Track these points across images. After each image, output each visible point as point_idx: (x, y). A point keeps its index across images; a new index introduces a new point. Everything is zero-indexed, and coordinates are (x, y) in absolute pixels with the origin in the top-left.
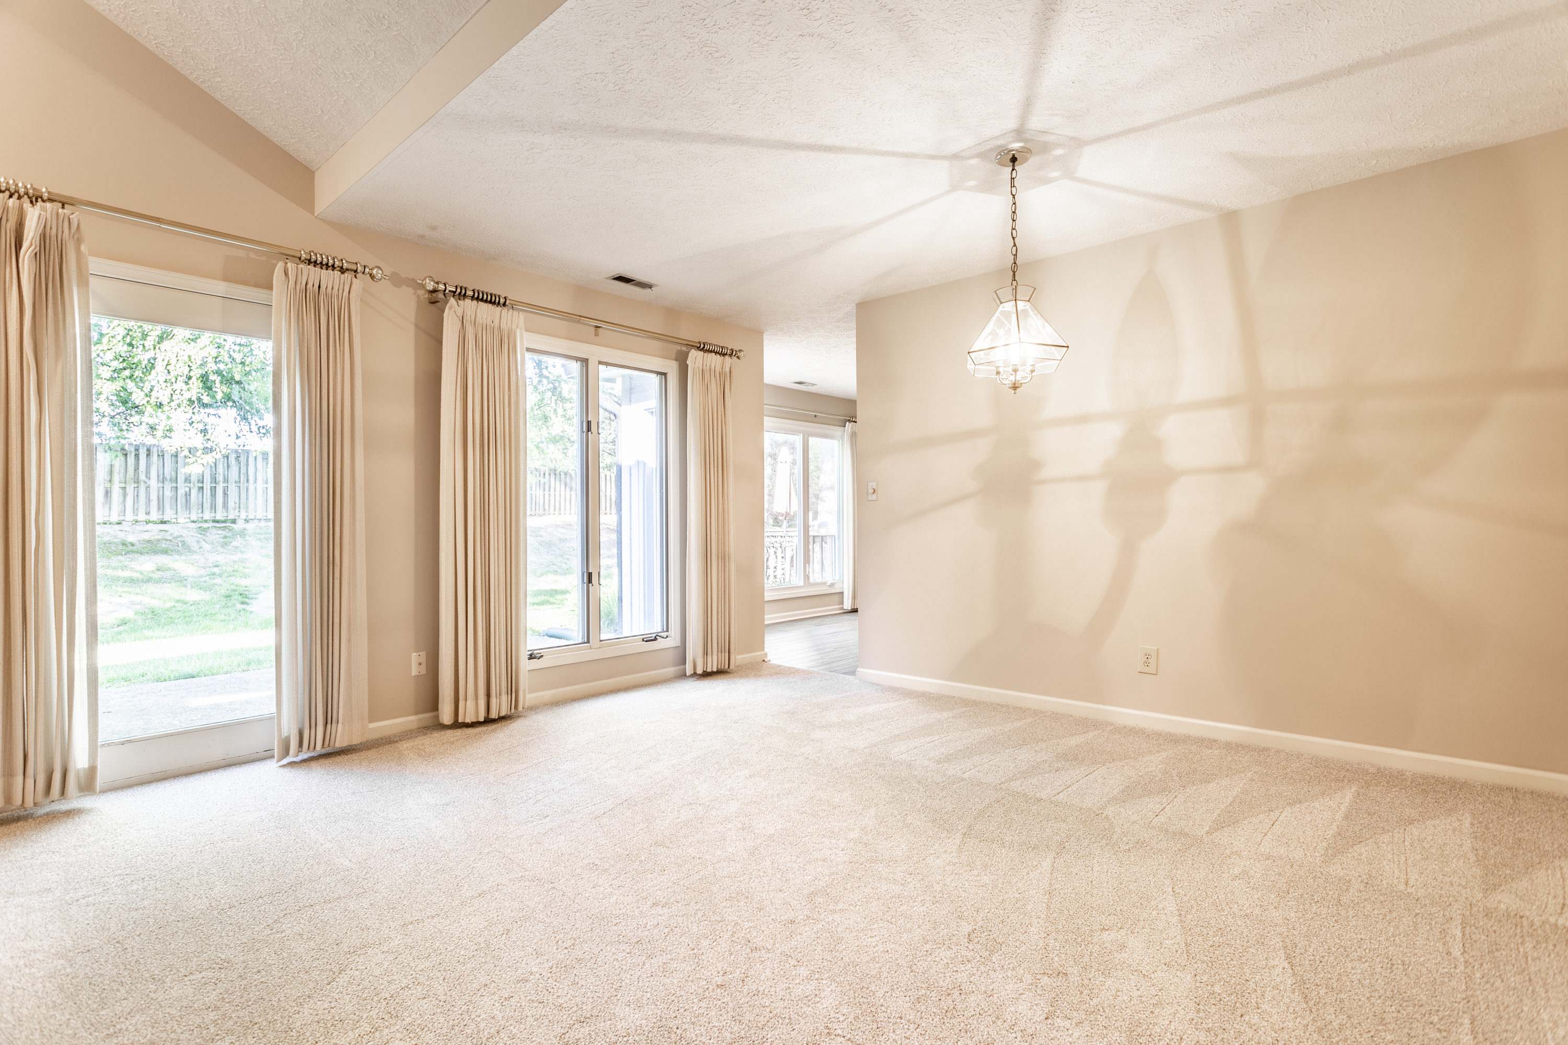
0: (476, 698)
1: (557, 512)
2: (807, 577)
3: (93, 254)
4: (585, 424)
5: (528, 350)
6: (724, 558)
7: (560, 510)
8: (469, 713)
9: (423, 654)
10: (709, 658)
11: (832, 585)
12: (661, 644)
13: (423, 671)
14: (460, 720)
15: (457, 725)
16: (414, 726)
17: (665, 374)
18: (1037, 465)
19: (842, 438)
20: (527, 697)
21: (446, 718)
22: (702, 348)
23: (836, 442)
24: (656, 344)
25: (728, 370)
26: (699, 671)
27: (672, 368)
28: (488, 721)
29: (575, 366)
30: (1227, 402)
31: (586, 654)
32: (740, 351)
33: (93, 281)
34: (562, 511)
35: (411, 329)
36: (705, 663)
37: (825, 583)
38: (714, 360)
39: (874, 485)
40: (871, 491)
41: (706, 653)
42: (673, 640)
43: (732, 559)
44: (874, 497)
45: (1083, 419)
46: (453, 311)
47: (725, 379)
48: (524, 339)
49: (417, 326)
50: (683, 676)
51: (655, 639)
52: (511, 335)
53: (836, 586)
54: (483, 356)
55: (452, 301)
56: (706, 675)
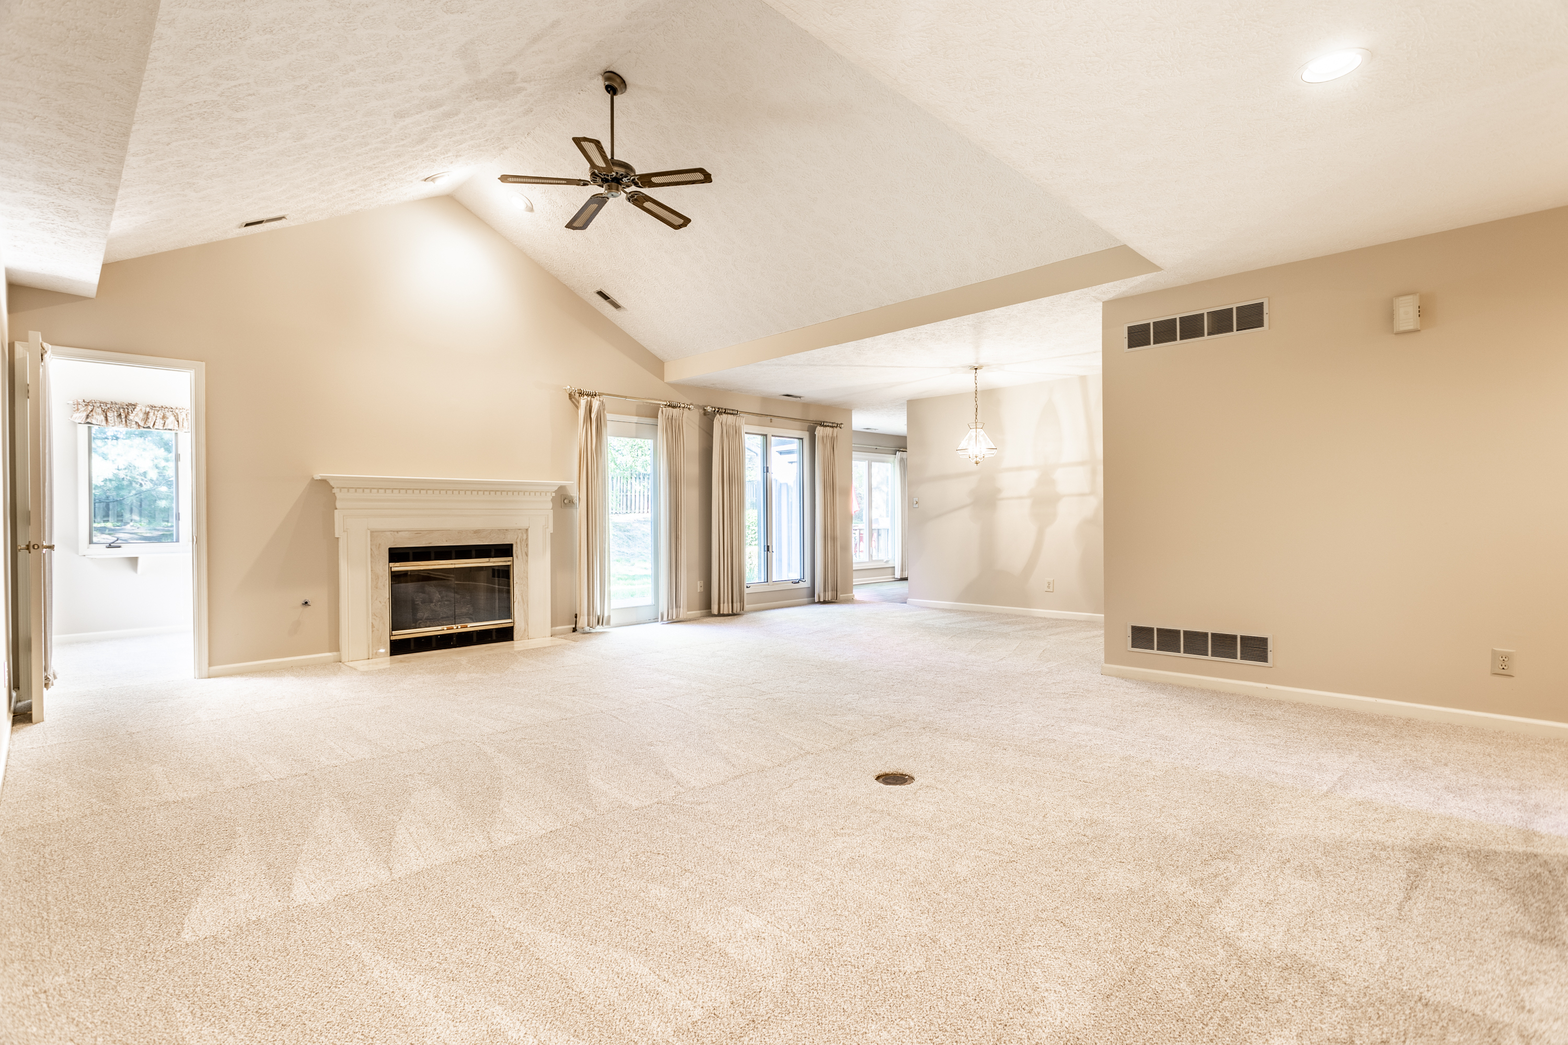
0: (728, 603)
1: (637, 511)
2: (871, 556)
3: (608, 413)
4: (765, 468)
5: (746, 433)
6: (834, 539)
7: (639, 509)
8: (725, 609)
9: (702, 582)
10: (827, 593)
11: (887, 562)
12: (801, 585)
13: (702, 591)
14: (721, 613)
15: (720, 615)
16: (699, 615)
17: (802, 439)
18: (999, 491)
19: (894, 462)
20: (747, 607)
21: (715, 611)
22: (822, 424)
23: (889, 465)
24: (798, 423)
25: (835, 435)
26: (822, 600)
27: (806, 436)
28: (733, 615)
29: (760, 438)
30: (1082, 463)
31: (766, 588)
32: (842, 424)
33: (608, 422)
34: (641, 510)
35: (697, 428)
36: (825, 596)
37: (882, 560)
38: (829, 430)
39: (916, 499)
40: (915, 502)
41: (825, 591)
42: (807, 584)
43: (839, 540)
44: (917, 506)
45: (1020, 469)
46: (718, 420)
47: (833, 440)
48: (745, 428)
49: (699, 427)
50: (814, 603)
51: (798, 582)
52: (740, 428)
53: (890, 562)
54: (728, 437)
55: (718, 415)
56: (825, 602)
